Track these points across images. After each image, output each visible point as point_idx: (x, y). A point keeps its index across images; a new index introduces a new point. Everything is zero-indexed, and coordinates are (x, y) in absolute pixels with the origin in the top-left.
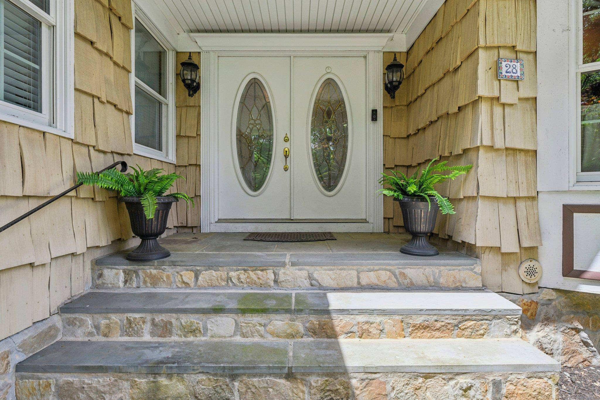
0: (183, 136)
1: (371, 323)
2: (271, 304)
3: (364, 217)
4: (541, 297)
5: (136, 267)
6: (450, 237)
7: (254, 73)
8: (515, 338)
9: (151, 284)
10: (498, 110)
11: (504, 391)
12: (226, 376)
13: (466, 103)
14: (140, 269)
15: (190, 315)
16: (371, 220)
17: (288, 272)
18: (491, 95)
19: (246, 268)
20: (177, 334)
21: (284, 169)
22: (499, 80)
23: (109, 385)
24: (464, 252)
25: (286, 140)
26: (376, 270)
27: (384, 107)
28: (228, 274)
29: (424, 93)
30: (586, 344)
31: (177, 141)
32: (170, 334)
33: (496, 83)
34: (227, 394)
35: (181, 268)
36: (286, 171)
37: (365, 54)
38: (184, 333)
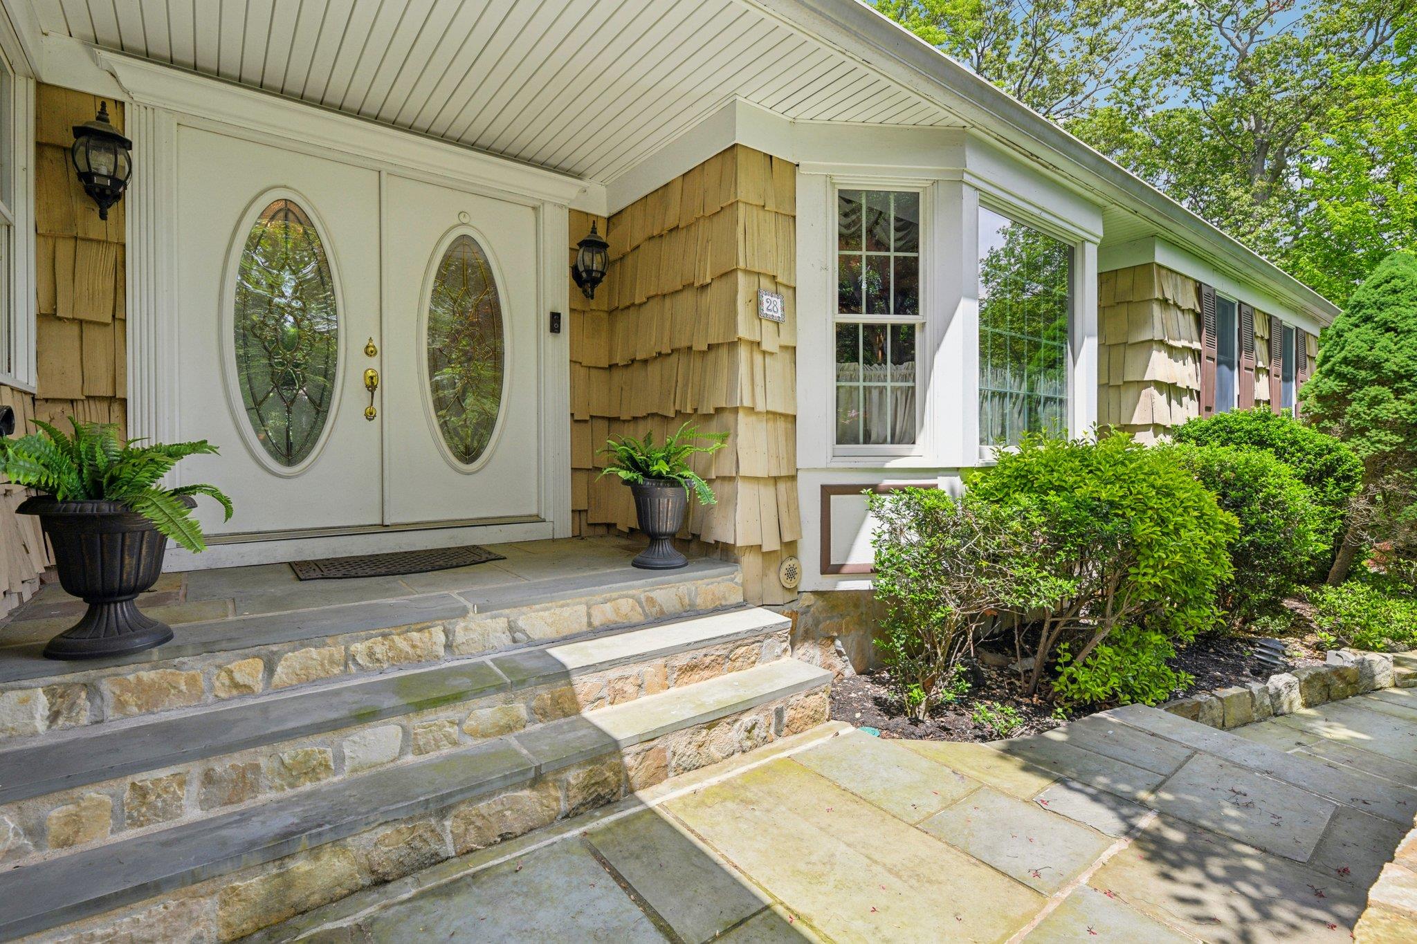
0: (67, 319)
1: (627, 678)
2: (463, 683)
3: (534, 511)
4: (800, 605)
5: (93, 673)
6: (696, 537)
7: (285, 187)
8: (786, 658)
9: (140, 707)
10: (758, 358)
11: (785, 720)
12: (431, 815)
13: (720, 341)
14: (104, 677)
15: (305, 740)
16: (549, 518)
17: (472, 625)
18: (752, 338)
19: (387, 630)
20: (271, 788)
21: (366, 415)
22: (760, 319)
23: (164, 920)
24: (717, 555)
25: (369, 352)
26: (614, 599)
27: (572, 310)
28: (347, 649)
29: (645, 303)
30: (840, 653)
31: (39, 329)
32: (253, 791)
33: (757, 322)
34: (432, 845)
35: (230, 654)
36: (370, 420)
37: (537, 204)
38: (291, 780)
